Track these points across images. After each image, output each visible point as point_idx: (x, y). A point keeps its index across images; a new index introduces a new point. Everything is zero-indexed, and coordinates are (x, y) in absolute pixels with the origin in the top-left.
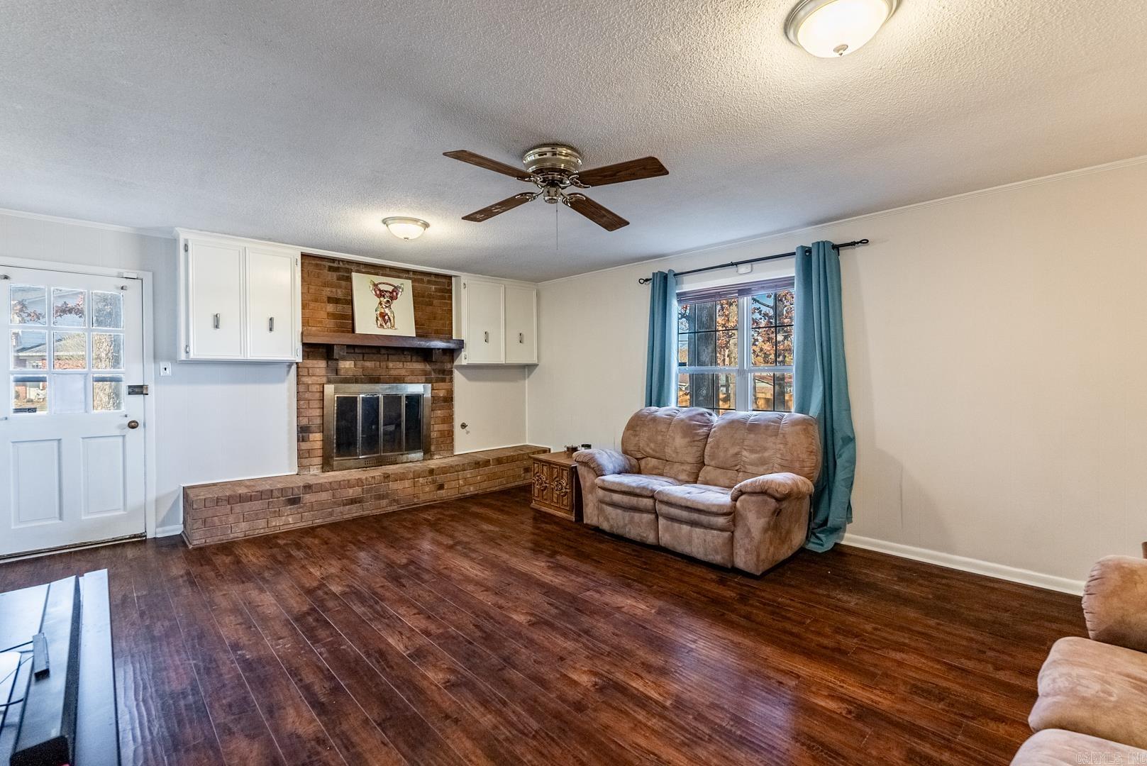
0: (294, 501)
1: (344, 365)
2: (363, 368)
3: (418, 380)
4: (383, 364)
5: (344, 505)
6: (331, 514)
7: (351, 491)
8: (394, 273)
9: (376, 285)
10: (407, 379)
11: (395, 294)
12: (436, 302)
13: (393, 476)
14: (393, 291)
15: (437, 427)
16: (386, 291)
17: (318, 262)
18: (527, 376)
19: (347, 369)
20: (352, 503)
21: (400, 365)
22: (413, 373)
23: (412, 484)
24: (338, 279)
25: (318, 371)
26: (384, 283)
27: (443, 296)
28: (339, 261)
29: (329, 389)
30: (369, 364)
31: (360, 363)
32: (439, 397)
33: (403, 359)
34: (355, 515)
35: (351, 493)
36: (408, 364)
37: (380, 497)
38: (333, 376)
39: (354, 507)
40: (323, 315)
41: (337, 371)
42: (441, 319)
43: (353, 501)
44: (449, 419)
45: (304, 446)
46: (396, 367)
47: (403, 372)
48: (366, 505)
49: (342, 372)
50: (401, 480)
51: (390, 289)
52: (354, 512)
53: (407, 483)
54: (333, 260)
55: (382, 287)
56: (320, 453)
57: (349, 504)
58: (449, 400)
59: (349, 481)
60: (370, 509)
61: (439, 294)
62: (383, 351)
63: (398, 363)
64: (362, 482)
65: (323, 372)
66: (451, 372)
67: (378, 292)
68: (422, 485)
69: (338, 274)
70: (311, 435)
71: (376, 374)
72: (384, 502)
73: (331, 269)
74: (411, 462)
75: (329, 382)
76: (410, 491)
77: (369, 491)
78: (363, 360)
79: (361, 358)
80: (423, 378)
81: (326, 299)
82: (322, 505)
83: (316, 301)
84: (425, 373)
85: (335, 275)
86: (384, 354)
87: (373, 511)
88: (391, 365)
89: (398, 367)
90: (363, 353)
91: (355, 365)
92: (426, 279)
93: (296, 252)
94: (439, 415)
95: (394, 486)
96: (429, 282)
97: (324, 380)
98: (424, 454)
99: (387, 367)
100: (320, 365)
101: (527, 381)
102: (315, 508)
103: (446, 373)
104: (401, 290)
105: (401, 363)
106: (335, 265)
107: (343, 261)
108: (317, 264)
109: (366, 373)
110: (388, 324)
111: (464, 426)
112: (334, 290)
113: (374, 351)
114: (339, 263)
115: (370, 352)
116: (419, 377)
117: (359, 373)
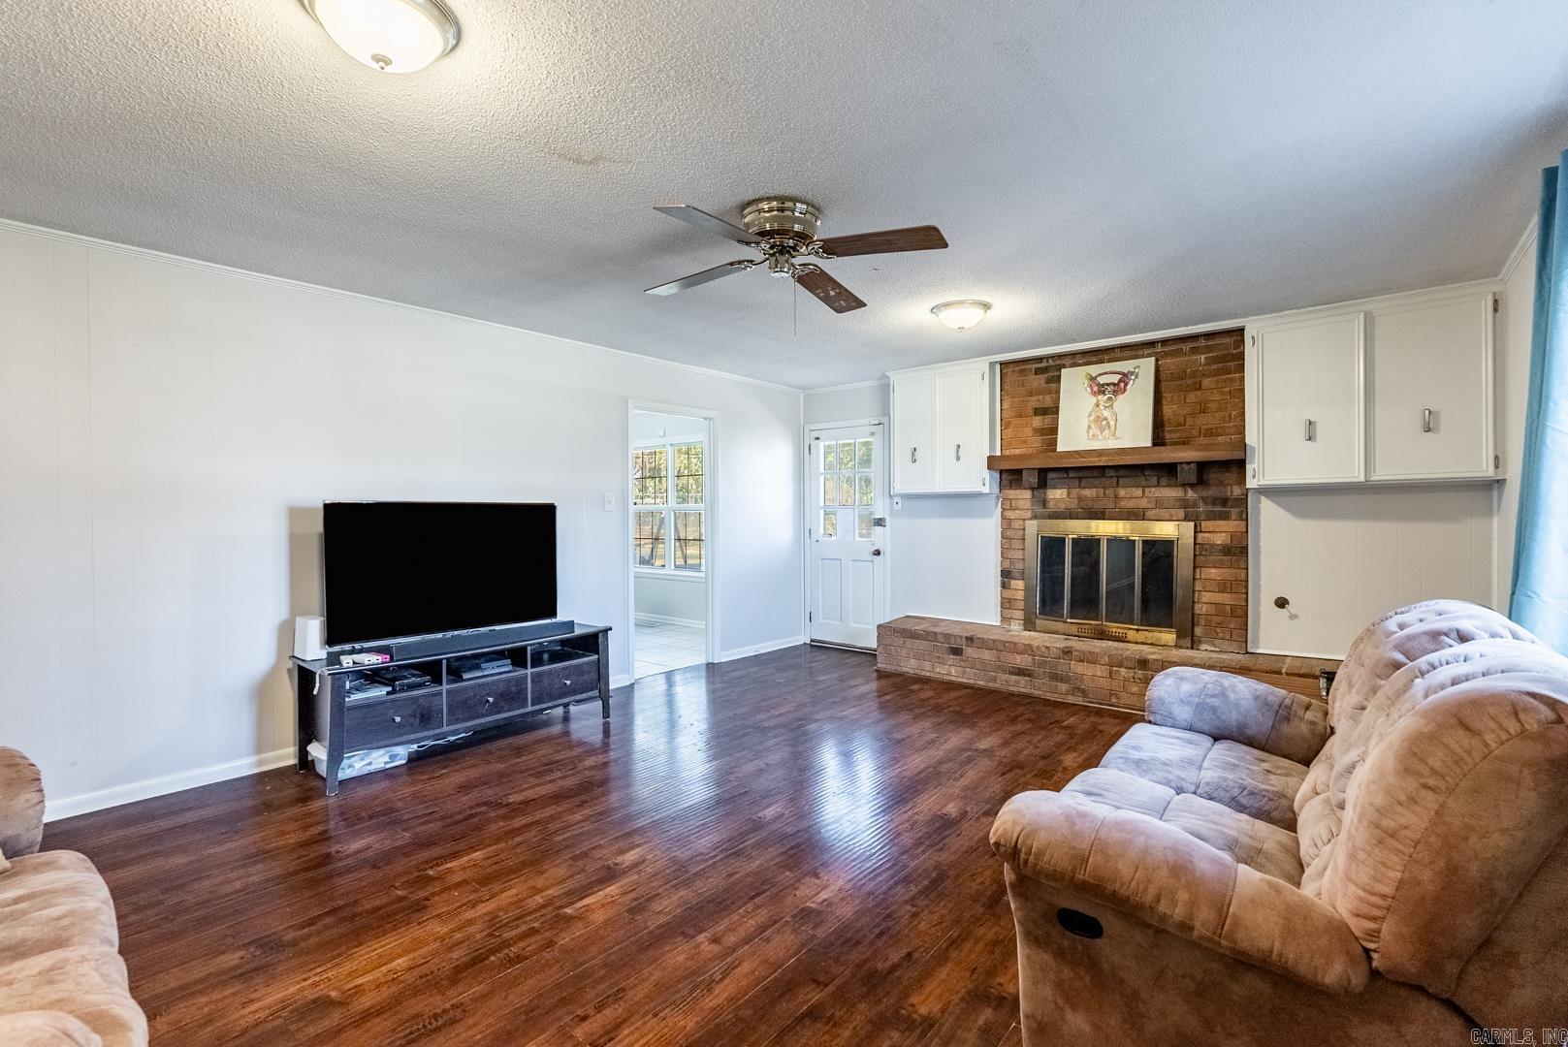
0: (956, 651)
1: (1054, 494)
2: (1080, 499)
3: (1171, 515)
4: (1110, 492)
5: (1011, 673)
6: (994, 680)
7: (1019, 658)
8: (1129, 353)
9: (1093, 379)
10: (1149, 514)
11: (1122, 385)
12: (1206, 382)
13: (1077, 653)
14: (1120, 381)
15: (1206, 597)
16: (1108, 385)
17: (1024, 367)
18: (1495, 507)
19: (1058, 501)
20: (1019, 674)
21: (1139, 492)
22: (1159, 503)
23: (1106, 674)
24: (1047, 383)
25: (1022, 504)
26: (1106, 373)
27: (1223, 368)
28: (1048, 358)
29: (1032, 527)
30: (1088, 493)
31: (1075, 491)
32: (1213, 546)
33: (1144, 483)
34: (1023, 690)
35: (1021, 661)
36: (1153, 489)
37: (1056, 677)
38: (1039, 510)
39: (1023, 680)
40: (1028, 431)
41: (1044, 503)
42: (1219, 410)
43: (1020, 672)
44: (1240, 586)
45: (1008, 594)
46: (1131, 494)
47: (1143, 503)
48: (1038, 682)
49: (1051, 504)
50: (1089, 662)
51: (1115, 379)
52: (1020, 685)
53: (1100, 671)
54: (1040, 359)
55: (1102, 380)
56: (1021, 605)
57: (1015, 674)
58: (1238, 551)
59: (1015, 644)
60: (1040, 688)
61: (1214, 367)
62: (1111, 473)
63: (1134, 489)
64: (1032, 651)
65: (1027, 504)
66: (1243, 502)
67: (1095, 389)
68: (1125, 680)
69: (1046, 375)
70: (1012, 582)
71: (1099, 505)
72: (1063, 687)
73: (1038, 371)
74: (1152, 644)
75: (1035, 517)
76: (1104, 683)
77: (1042, 664)
78: (1080, 487)
79: (1077, 484)
80: (1181, 513)
81: (1031, 412)
82: (984, 666)
83: (1020, 416)
84: (1184, 504)
85: (1042, 378)
86: (1112, 477)
87: (1047, 694)
88: (1122, 492)
89: (1134, 495)
90: (1080, 478)
91: (1069, 494)
92: (1186, 347)
93: (982, 365)
94: (1213, 576)
95: (1078, 668)
96: (1194, 351)
97: (1029, 514)
98: (1178, 637)
99: (1116, 497)
100: (1023, 497)
101: (1495, 520)
102: (977, 666)
103: (1229, 503)
104: (1133, 377)
105: (1141, 489)
106: (1044, 364)
107: (1053, 357)
108: (1021, 370)
109: (1083, 505)
110: (1106, 432)
111: (1281, 603)
112: (1041, 397)
113: (1095, 474)
114: (1048, 361)
115: (1090, 475)
116: (1173, 511)
117: (1074, 504)
